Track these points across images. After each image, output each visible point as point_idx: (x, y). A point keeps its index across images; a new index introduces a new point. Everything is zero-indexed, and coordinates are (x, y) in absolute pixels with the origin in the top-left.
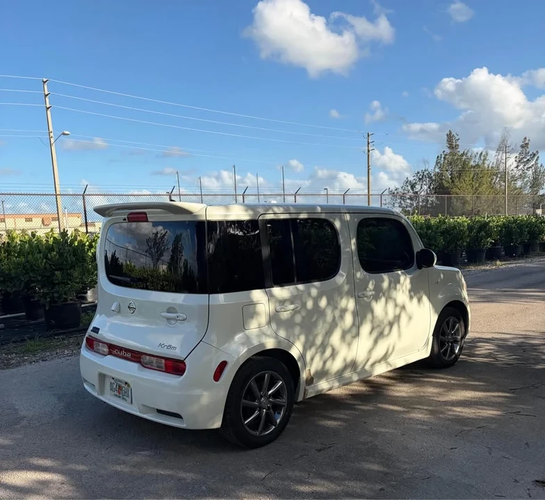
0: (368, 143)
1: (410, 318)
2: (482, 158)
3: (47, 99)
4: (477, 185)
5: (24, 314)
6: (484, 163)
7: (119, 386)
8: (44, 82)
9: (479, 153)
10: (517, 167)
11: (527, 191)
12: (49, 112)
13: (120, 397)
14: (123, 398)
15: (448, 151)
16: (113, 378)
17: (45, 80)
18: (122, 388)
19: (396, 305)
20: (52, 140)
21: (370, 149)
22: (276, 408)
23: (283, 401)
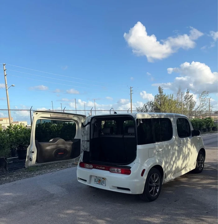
0: (131, 91)
1: (192, 153)
2: (171, 97)
3: (5, 72)
4: (170, 107)
5: (18, 157)
6: (172, 99)
7: (99, 180)
8: (4, 65)
9: (169, 95)
10: (185, 100)
11: (188, 109)
12: (6, 77)
13: (100, 184)
14: (101, 184)
15: (159, 94)
16: (96, 177)
17: (4, 64)
18: (101, 180)
19: (188, 149)
20: (7, 88)
21: (132, 93)
22: (157, 186)
23: (159, 184)
